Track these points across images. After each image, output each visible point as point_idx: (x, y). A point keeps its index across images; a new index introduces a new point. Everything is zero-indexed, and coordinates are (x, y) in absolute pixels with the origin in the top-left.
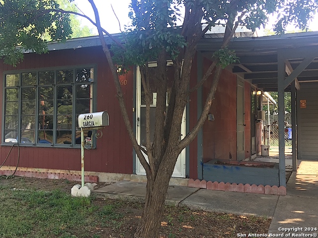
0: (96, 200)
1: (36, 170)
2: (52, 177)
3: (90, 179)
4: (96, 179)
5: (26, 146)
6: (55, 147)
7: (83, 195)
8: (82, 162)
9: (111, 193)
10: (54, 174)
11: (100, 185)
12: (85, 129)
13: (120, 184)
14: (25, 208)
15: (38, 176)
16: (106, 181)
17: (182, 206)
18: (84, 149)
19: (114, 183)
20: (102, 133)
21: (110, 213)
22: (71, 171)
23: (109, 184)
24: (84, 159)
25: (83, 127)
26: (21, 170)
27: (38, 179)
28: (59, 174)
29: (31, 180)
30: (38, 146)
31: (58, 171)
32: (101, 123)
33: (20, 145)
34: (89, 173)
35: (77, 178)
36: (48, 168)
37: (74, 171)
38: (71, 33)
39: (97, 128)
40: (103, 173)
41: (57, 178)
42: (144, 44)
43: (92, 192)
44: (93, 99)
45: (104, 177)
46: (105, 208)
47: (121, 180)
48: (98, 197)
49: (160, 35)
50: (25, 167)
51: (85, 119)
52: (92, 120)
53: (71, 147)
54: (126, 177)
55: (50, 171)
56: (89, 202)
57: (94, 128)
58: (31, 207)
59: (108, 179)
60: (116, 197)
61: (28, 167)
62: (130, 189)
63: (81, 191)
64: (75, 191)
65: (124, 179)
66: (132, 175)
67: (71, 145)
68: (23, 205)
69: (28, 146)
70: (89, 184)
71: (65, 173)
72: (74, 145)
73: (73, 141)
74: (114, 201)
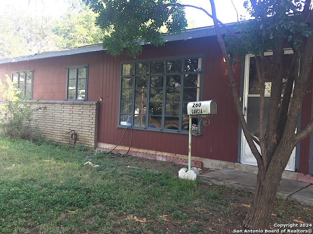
0: (201, 184)
1: (146, 151)
2: (160, 159)
3: (195, 164)
4: (201, 164)
5: (138, 129)
6: (163, 131)
7: (190, 178)
8: (190, 147)
9: (217, 179)
10: (162, 156)
11: (205, 170)
12: (193, 116)
13: (225, 172)
14: (139, 184)
15: (148, 157)
16: (210, 167)
17: (291, 200)
18: (192, 136)
19: (218, 170)
20: (209, 121)
21: (216, 198)
22: (177, 155)
23: (213, 171)
24: (191, 144)
25: (191, 114)
26: (133, 150)
27: (148, 160)
28: (166, 156)
29: (141, 159)
30: (148, 130)
31: (165, 154)
32: (209, 112)
33: (133, 128)
34: (194, 158)
35: (183, 161)
36: (157, 150)
37: (180, 155)
38: (186, 25)
39: (205, 116)
40: (207, 160)
41: (164, 160)
42: (264, 34)
43: (198, 177)
44: (200, 88)
45: (209, 163)
46: (211, 193)
47: (225, 167)
48: (204, 181)
49: (283, 25)
50: (136, 148)
51: (193, 107)
52: (200, 108)
53: (177, 133)
54: (230, 165)
55: (158, 153)
56: (196, 185)
57: (202, 116)
58: (144, 184)
59: (212, 165)
60: (221, 183)
61: (139, 147)
62: (235, 178)
63: (188, 174)
64: (182, 173)
65: (228, 167)
66: (236, 164)
67: (178, 130)
68: (137, 181)
69: (140, 129)
70: (195, 168)
71: (172, 156)
72: (180, 130)
73: (180, 127)
74: (219, 187)
